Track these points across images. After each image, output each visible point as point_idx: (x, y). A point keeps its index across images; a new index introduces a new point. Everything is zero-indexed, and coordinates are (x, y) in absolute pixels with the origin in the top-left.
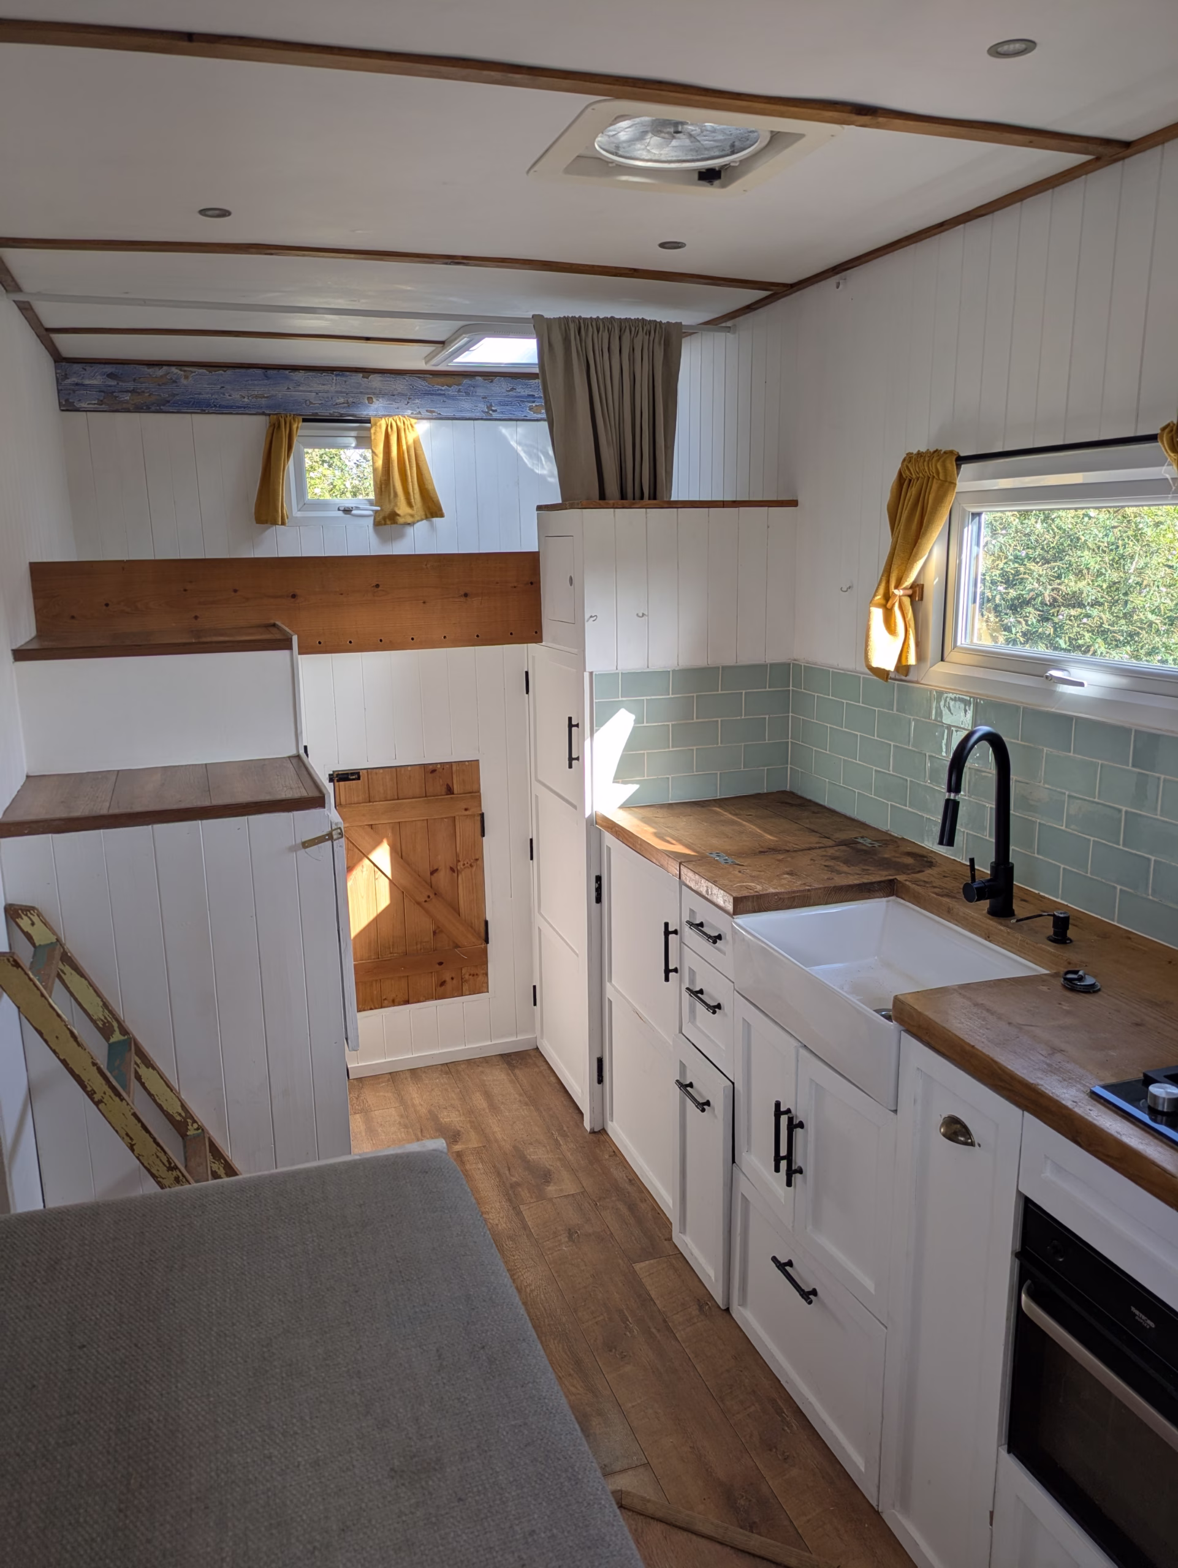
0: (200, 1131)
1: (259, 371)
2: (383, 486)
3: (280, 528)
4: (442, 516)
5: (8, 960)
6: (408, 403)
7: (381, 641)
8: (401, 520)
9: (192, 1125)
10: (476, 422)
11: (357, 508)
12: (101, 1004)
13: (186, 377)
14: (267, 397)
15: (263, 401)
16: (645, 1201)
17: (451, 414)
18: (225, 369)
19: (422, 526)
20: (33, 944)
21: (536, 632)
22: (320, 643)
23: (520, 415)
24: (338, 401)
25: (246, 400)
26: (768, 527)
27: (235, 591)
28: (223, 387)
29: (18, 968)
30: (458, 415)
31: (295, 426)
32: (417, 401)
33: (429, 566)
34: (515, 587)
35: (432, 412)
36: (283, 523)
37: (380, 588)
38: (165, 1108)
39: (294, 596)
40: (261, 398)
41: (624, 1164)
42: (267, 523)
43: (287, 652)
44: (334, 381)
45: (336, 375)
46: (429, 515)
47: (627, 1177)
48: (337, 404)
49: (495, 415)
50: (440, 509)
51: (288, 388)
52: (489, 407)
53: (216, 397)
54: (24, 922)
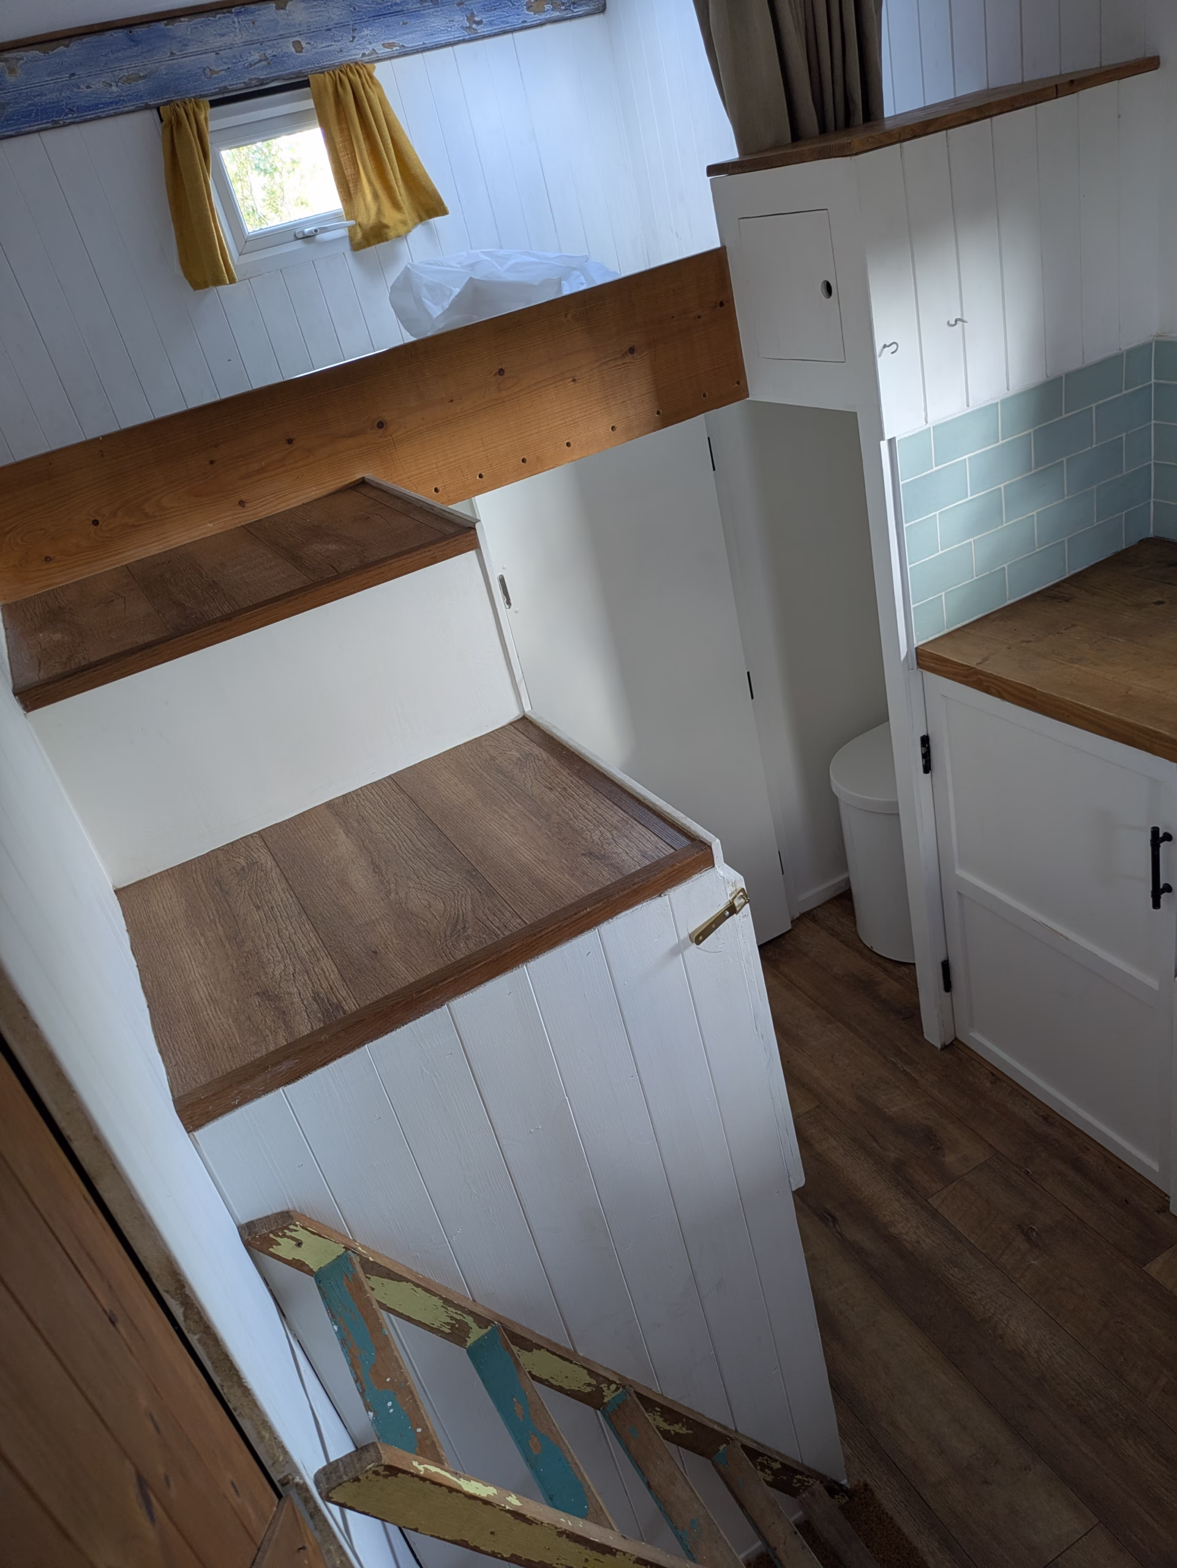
0: (621, 1389)
1: (119, 34)
2: (351, 185)
3: (225, 289)
4: (444, 212)
6: (354, 38)
7: (524, 461)
8: (392, 233)
10: (456, 47)
11: (324, 230)
13: (12, 71)
14: (144, 77)
15: (141, 86)
17: (418, 43)
18: (66, 42)
19: (418, 233)
20: (310, 1272)
21: (738, 383)
22: (436, 490)
23: (516, 21)
24: (250, 59)
25: (114, 89)
28: (73, 75)
30: (429, 41)
31: (202, 117)
32: (366, 32)
34: (699, 317)
35: (391, 45)
36: (232, 281)
37: (506, 375)
39: (381, 425)
40: (136, 80)
42: (207, 286)
43: (472, 554)
44: (237, 25)
45: (238, 14)
46: (424, 216)
48: (251, 65)
49: (482, 30)
50: (440, 203)
51: (172, 54)
52: (471, 18)
53: (68, 93)
54: (285, 1248)
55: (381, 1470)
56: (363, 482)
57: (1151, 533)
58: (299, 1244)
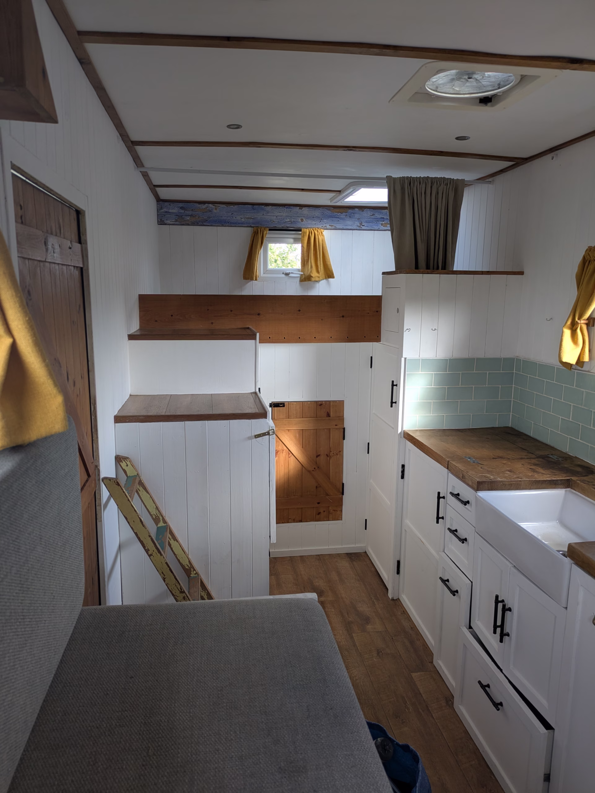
0: (197, 575)
1: (250, 206)
2: (305, 262)
3: (254, 282)
4: (333, 277)
5: (114, 481)
6: (321, 221)
7: (299, 338)
8: (313, 279)
9: (193, 572)
10: (353, 231)
11: (292, 273)
12: (155, 507)
13: (216, 209)
14: (253, 219)
15: (251, 221)
16: (420, 640)
17: (341, 227)
18: (234, 205)
19: (323, 282)
20: (127, 475)
21: (378, 337)
22: (270, 338)
23: (376, 228)
24: (286, 220)
25: (243, 220)
26: (506, 285)
27: (231, 311)
28: (232, 214)
29: (118, 486)
30: (345, 227)
31: (265, 233)
32: (325, 220)
33: (325, 301)
34: (368, 313)
35: (332, 226)
36: (256, 280)
37: (300, 312)
38: (181, 562)
39: (259, 314)
40: (250, 219)
41: (409, 618)
42: (248, 279)
43: (254, 341)
44: (285, 211)
45: (287, 208)
46: (327, 277)
47: (410, 625)
48: (286, 222)
49: (363, 228)
50: (333, 274)
51: (263, 214)
52: (361, 224)
53: (229, 218)
54: (123, 464)
55: (116, 481)
56: (248, 328)
57: (510, 426)
58: (127, 466)
